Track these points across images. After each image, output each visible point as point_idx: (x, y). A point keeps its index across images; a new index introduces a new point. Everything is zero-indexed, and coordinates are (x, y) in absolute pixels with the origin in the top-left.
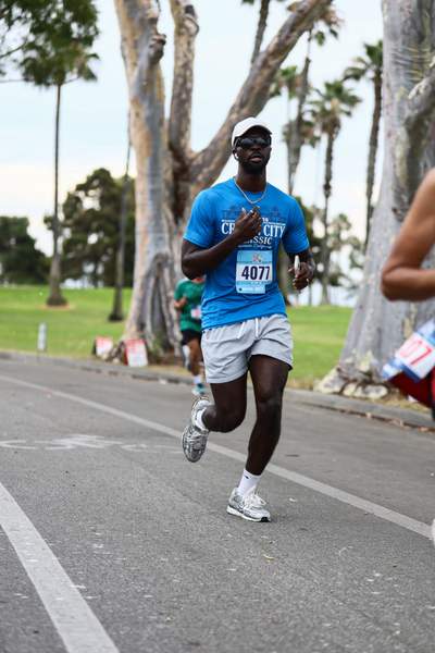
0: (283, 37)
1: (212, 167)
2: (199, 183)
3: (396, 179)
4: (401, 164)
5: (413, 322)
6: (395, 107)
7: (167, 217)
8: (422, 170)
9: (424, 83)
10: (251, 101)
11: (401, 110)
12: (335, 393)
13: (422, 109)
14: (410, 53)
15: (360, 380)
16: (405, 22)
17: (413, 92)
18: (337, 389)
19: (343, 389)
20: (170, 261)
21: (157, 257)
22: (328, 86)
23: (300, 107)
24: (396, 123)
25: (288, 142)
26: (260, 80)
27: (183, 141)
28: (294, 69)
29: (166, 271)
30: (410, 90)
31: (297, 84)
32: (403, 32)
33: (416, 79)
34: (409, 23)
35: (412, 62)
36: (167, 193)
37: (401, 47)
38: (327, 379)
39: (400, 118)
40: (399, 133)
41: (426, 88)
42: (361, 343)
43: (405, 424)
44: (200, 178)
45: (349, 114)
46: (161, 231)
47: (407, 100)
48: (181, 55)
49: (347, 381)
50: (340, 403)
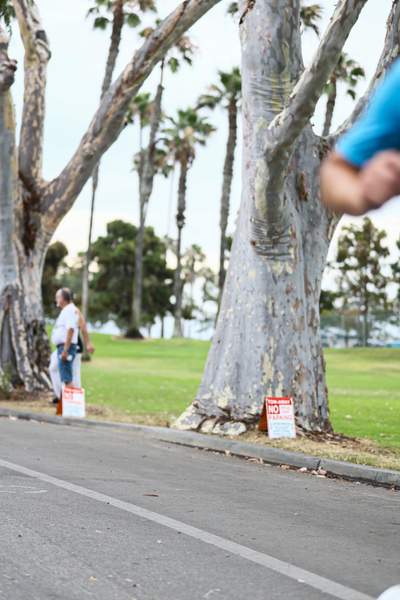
0: (137, 65)
1: (64, 197)
2: (50, 214)
3: (255, 211)
4: (260, 196)
5: (272, 358)
6: (254, 139)
7: (17, 248)
8: (282, 203)
9: (284, 114)
10: (105, 129)
11: (260, 141)
12: (193, 430)
13: (282, 140)
14: (270, 83)
15: (218, 417)
16: (265, 51)
17: (273, 123)
18: (195, 426)
19: (200, 426)
20: (20, 294)
21: (6, 290)
22: (181, 114)
23: (153, 135)
24: (255, 154)
25: (140, 171)
26: (113, 108)
27: (34, 171)
28: (147, 96)
29: (16, 304)
30: (270, 121)
31: (150, 112)
32: (262, 61)
33: (275, 109)
34: (268, 52)
35: (271, 92)
36: (17, 224)
37: (260, 77)
38: (183, 416)
39: (259, 148)
40: (258, 165)
41: (285, 120)
42: (219, 379)
43: (265, 462)
44: (52, 208)
45: (203, 143)
46: (11, 263)
47: (267, 130)
48: (32, 82)
49: (205, 417)
50: (198, 440)
